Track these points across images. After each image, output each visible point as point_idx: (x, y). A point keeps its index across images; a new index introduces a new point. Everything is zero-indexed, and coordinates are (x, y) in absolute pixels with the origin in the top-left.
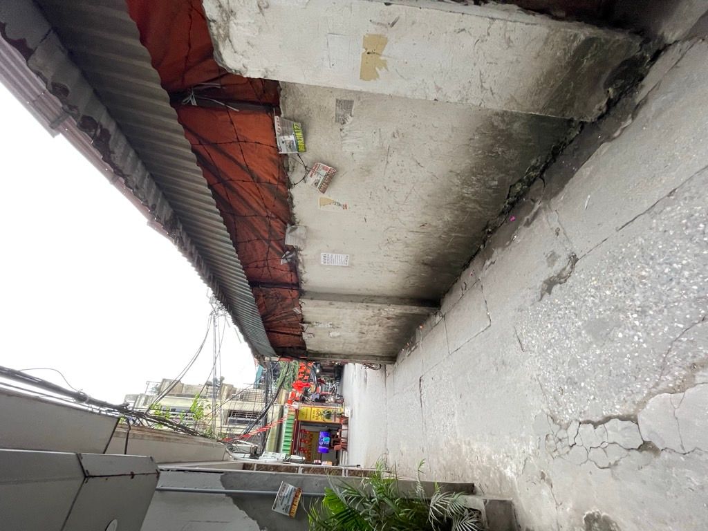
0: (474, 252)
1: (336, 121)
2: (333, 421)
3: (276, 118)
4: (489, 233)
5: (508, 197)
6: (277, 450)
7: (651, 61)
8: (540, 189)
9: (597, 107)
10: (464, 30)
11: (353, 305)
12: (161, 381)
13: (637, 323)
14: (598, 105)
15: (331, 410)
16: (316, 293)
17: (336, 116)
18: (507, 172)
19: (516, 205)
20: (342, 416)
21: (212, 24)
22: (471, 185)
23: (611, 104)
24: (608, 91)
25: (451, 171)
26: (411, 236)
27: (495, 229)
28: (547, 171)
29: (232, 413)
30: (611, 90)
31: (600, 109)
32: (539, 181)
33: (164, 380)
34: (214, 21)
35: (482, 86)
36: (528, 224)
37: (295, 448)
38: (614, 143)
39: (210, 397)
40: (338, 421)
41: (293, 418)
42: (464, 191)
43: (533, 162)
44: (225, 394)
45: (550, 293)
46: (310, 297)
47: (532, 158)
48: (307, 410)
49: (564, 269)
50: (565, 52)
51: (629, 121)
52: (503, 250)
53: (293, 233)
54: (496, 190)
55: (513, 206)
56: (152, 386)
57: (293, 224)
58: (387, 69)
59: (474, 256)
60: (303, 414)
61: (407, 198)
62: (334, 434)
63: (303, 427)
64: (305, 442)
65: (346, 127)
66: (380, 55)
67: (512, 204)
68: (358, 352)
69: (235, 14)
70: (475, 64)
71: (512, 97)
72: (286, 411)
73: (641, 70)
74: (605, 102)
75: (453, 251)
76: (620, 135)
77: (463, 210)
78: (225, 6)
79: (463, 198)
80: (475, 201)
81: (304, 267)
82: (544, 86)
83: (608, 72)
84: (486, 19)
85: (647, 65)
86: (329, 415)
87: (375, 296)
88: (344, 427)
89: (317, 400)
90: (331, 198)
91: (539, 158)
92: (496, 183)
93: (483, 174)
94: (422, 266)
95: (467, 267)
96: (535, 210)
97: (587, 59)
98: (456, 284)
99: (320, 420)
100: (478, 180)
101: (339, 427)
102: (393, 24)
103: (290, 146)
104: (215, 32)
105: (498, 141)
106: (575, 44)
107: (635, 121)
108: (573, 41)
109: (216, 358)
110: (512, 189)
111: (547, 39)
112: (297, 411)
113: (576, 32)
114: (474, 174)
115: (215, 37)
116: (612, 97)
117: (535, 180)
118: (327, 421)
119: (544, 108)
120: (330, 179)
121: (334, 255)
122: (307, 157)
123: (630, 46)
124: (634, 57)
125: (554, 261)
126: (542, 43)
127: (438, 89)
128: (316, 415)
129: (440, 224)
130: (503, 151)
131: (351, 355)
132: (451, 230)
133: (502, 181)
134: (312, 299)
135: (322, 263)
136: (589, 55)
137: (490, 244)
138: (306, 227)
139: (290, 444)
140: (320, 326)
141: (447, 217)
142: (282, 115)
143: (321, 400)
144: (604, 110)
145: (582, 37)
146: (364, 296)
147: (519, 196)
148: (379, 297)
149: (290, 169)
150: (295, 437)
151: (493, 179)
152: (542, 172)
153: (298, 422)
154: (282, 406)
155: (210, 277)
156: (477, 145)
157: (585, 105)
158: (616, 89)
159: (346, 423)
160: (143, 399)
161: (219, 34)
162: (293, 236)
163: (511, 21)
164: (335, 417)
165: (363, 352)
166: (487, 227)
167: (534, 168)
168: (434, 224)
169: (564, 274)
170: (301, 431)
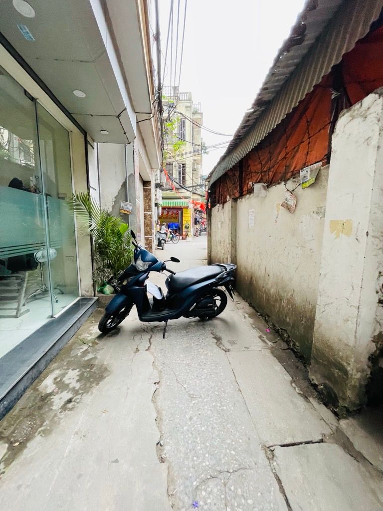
0: (257, 310)
1: (318, 207)
2: (184, 230)
3: (320, 163)
4: (266, 318)
5: (281, 329)
6: (163, 198)
7: (334, 411)
8: (281, 346)
9: (314, 378)
10: (353, 289)
11: (230, 234)
12: (201, 112)
13: (184, 362)
14: (316, 379)
15: (190, 229)
16: (236, 210)
17: (321, 207)
18: (293, 327)
19: (277, 334)
20: (187, 235)
21: (360, 104)
22: (287, 304)
23: (315, 386)
24: (322, 385)
25: (294, 291)
26: (263, 268)
27: (267, 321)
28: (292, 352)
29: (184, 165)
30: (322, 387)
31: (313, 380)
32: (286, 347)
33: (202, 114)
34: (361, 105)
35: (326, 305)
36: (260, 337)
37: (168, 209)
38: (289, 383)
39: (194, 148)
40: (184, 233)
41: (184, 205)
42: (285, 300)
43: (297, 344)
44: (196, 158)
45: (214, 338)
46: (233, 206)
47: (299, 343)
48: (189, 214)
49: (224, 346)
50: (342, 358)
51: (298, 391)
52: (250, 324)
53: (262, 188)
54: (284, 320)
55: (276, 332)
56: (198, 106)
57: (268, 187)
58: (336, 238)
59: (255, 310)
60: (187, 211)
61: (281, 263)
62: (178, 231)
63: (180, 212)
64: (172, 214)
65: (315, 215)
66: (342, 232)
67: (277, 332)
68: (212, 241)
69: (364, 121)
70: (337, 299)
71: (322, 324)
72: (187, 200)
73: (330, 405)
74: (316, 383)
75: (258, 297)
76: (292, 386)
77: (276, 300)
78: (368, 112)
79: (281, 300)
80: (280, 307)
81: (248, 199)
82: (326, 345)
83: (331, 385)
84: (358, 303)
85: (333, 409)
86: (187, 228)
87: (236, 248)
88: (181, 237)
89: (196, 219)
90: (280, 212)
91: (299, 348)
92: (288, 321)
93: (292, 313)
94: (250, 277)
95: (250, 305)
96: (268, 342)
97: (338, 372)
98: (242, 299)
99: (184, 222)
100: (289, 309)
101: (181, 234)
102: (357, 239)
103: (305, 177)
104: (356, 108)
105: (308, 321)
106: (345, 364)
107: (297, 394)
108: (347, 363)
109: (213, 147)
110: (285, 332)
111: (348, 345)
112: (187, 207)
113: (351, 364)
114: (292, 306)
115: (353, 108)
116: (318, 387)
117: (287, 344)
118: (184, 227)
119: (315, 345)
120: (288, 208)
121: (253, 218)
122: (299, 190)
123: (344, 399)
124: (338, 402)
125: (230, 343)
126: (346, 342)
127: (325, 275)
128: (187, 219)
129: (269, 286)
130: (303, 324)
131: (211, 237)
132: (267, 294)
133: (288, 324)
134: (232, 207)
135: (250, 211)
136: (340, 374)
137: (259, 318)
138: (266, 196)
139: (169, 205)
140: (222, 214)
141: (272, 291)
142: (322, 168)
143: (196, 222)
144: (312, 382)
145: (349, 369)
146: (236, 241)
147: (281, 336)
148: (236, 251)
149: (294, 179)
150: (174, 208)
151: (290, 319)
152: (292, 350)
153: (182, 209)
154: (190, 198)
155: (240, 136)
156: (306, 307)
157: (316, 372)
158: (322, 389)
159: (183, 239)
160: (189, 105)
161: (354, 111)
162: (260, 188)
163: (357, 321)
164: (186, 232)
165: (213, 244)
166: (269, 317)
167: (294, 345)
168: (269, 282)
169: (221, 346)
170: (177, 211)
